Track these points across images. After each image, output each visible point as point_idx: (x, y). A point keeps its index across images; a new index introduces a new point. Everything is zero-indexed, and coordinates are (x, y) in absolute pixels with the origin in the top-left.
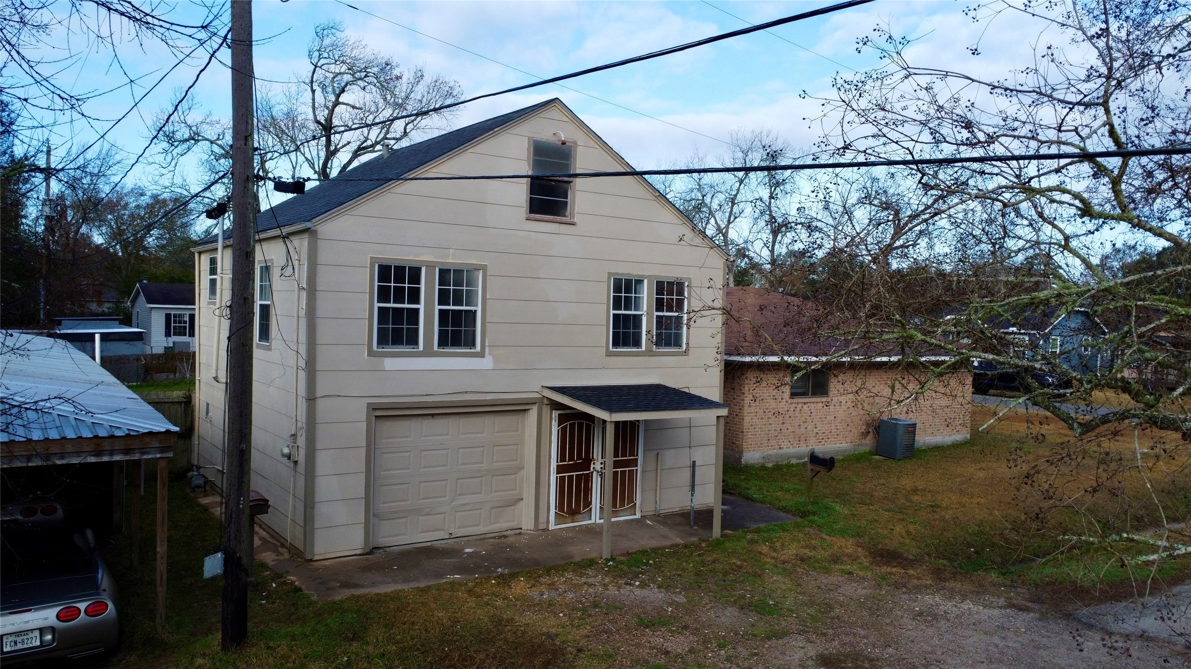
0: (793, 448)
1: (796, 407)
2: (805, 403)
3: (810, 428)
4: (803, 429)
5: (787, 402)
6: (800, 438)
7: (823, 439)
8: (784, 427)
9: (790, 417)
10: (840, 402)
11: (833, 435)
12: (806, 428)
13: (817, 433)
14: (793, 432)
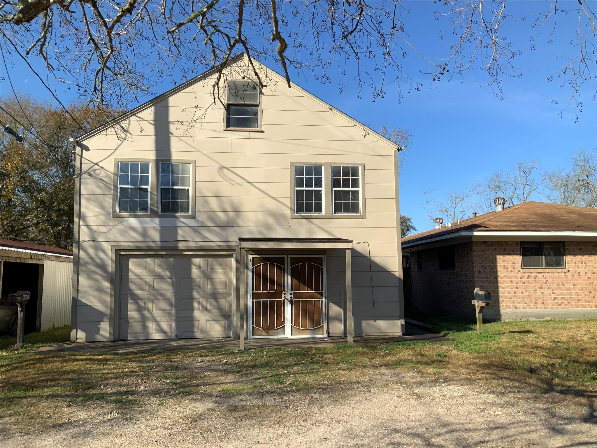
0: (530, 308)
1: (529, 276)
2: (539, 273)
3: (547, 293)
4: (539, 293)
5: (519, 271)
6: (536, 300)
7: (562, 303)
8: (518, 292)
9: (524, 283)
10: (579, 273)
11: (574, 300)
12: (543, 293)
13: (555, 298)
14: (528, 296)
